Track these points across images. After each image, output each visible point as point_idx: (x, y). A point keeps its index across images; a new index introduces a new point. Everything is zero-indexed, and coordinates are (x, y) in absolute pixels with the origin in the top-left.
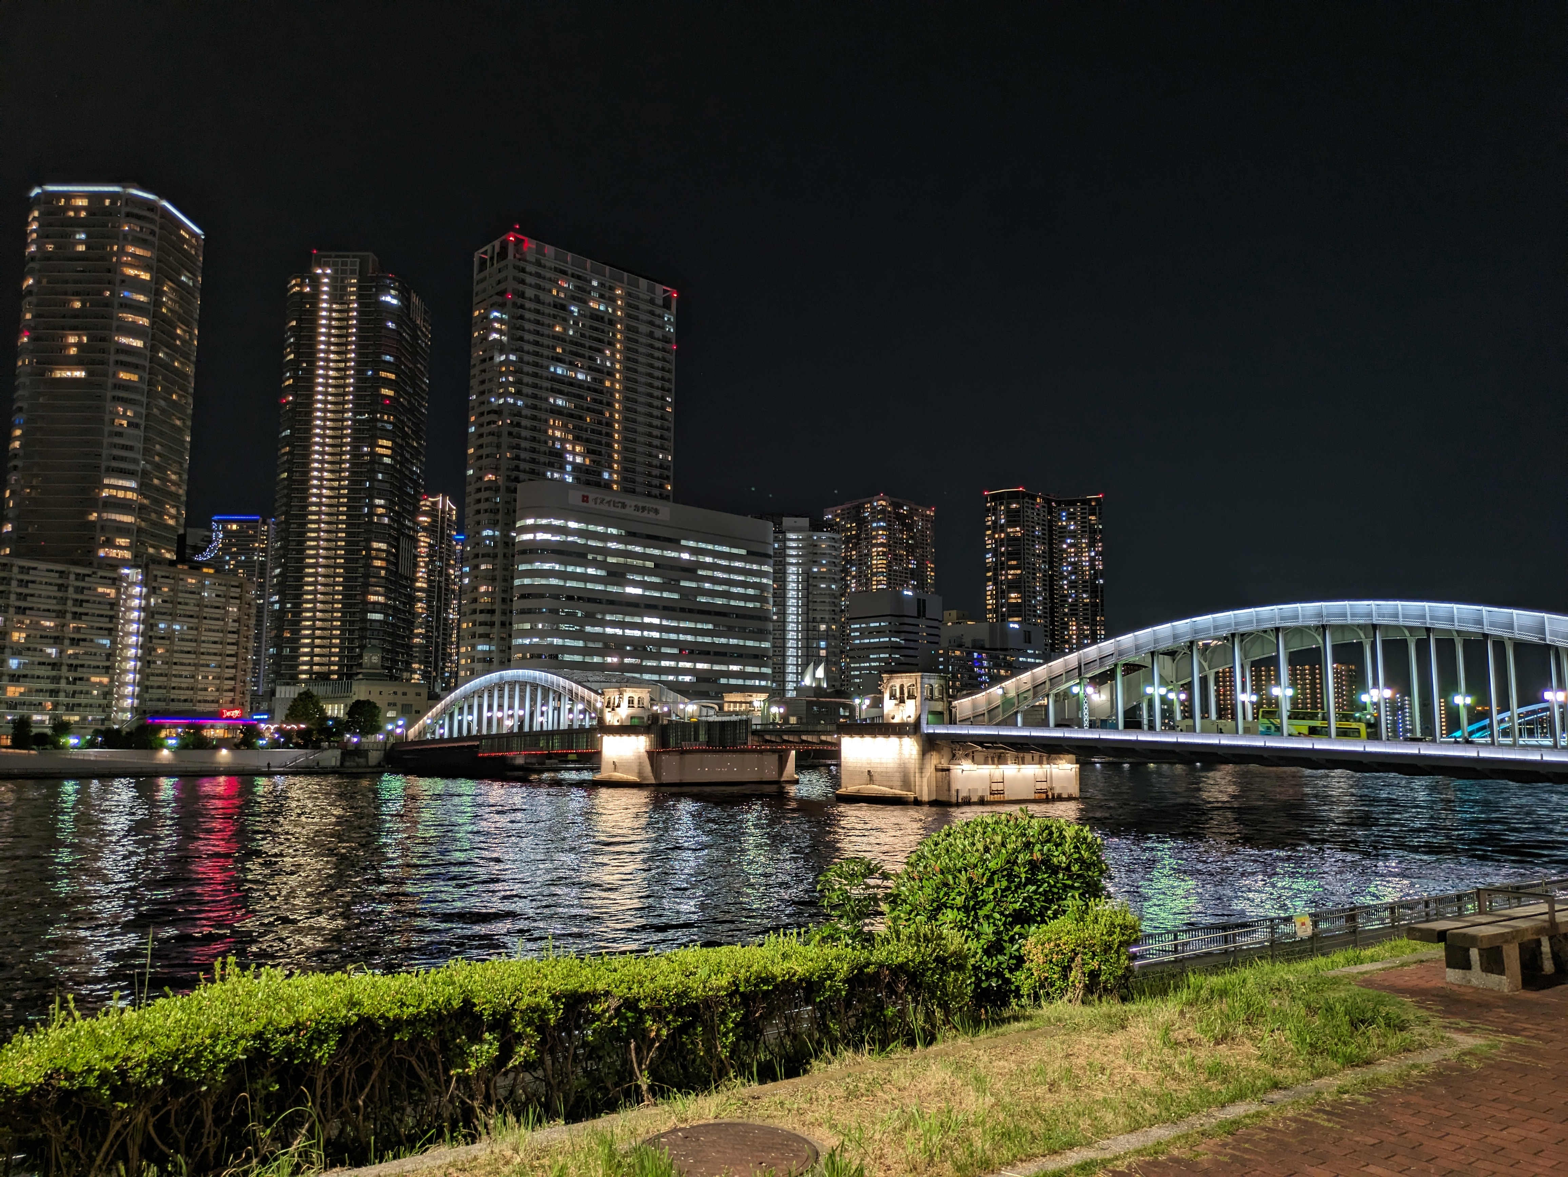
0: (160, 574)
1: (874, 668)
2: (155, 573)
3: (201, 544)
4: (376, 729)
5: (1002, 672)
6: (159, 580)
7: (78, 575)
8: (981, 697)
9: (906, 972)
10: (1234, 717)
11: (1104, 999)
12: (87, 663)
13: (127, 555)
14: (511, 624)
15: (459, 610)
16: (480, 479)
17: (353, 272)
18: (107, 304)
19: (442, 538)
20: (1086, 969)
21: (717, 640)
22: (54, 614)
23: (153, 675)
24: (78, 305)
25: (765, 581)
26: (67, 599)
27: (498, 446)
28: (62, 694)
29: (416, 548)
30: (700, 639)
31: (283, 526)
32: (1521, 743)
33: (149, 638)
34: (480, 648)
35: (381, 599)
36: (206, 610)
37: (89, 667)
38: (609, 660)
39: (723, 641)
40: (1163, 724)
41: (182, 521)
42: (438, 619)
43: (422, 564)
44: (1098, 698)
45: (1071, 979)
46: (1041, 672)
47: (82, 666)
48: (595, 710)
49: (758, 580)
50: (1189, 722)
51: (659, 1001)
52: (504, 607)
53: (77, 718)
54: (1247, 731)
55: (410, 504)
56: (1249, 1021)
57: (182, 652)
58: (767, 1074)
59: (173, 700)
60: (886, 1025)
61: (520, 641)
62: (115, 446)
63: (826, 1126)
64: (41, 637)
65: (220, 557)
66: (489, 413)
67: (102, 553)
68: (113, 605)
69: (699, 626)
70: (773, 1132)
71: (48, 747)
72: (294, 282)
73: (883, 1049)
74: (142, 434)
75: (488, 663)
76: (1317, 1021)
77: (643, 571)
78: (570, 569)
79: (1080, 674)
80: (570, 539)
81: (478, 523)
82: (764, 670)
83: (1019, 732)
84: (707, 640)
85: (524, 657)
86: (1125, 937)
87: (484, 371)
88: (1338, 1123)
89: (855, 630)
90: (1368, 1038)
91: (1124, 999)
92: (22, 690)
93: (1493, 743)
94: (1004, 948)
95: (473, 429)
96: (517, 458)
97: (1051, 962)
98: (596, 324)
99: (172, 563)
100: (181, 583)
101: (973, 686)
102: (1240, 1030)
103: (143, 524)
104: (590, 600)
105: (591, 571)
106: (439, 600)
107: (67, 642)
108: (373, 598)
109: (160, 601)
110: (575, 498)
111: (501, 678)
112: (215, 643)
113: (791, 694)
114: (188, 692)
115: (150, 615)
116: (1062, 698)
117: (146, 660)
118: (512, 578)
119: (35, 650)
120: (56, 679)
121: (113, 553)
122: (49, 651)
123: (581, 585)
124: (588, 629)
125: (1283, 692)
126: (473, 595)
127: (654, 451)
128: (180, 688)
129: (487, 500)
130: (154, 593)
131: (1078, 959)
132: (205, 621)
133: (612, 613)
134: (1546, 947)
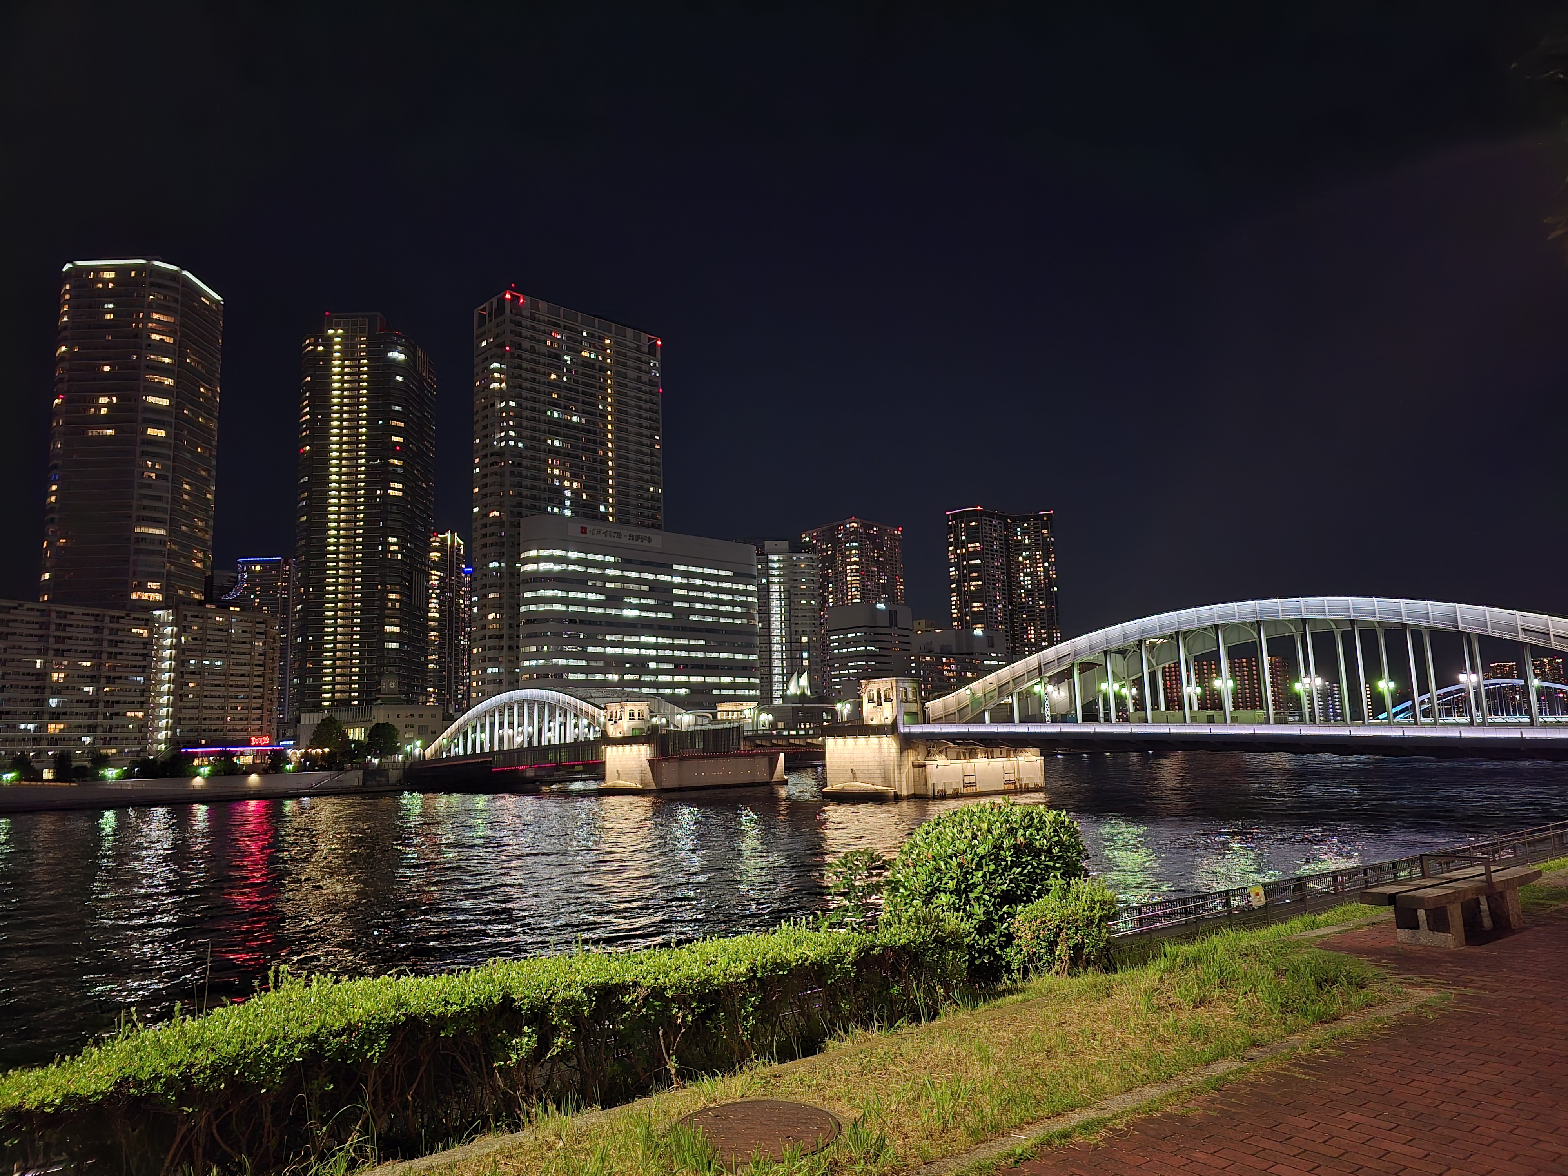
0: (189, 614)
1: (853, 675)
2: (185, 613)
3: (228, 584)
4: (397, 750)
5: (969, 674)
6: (189, 619)
7: (112, 617)
8: (951, 698)
9: (908, 953)
10: (1181, 708)
11: (1089, 969)
12: (122, 699)
13: (158, 597)
14: (518, 647)
15: (469, 636)
16: (487, 515)
17: (362, 331)
18: (135, 366)
19: (451, 570)
20: (1071, 943)
21: (708, 655)
22: (90, 655)
23: (185, 708)
24: (107, 368)
25: (750, 599)
26: (103, 640)
27: (502, 485)
28: (99, 729)
29: (428, 582)
30: (693, 654)
31: (304, 565)
32: (1441, 721)
33: (181, 673)
34: (490, 671)
35: (397, 629)
36: (233, 645)
37: (125, 703)
38: (610, 677)
39: (715, 655)
40: (1117, 717)
41: (209, 563)
42: (450, 647)
43: (434, 596)
44: (1058, 695)
45: (1057, 953)
46: (1005, 673)
47: (118, 702)
48: (599, 725)
49: (744, 599)
50: (1142, 713)
51: (683, 989)
52: (510, 632)
53: (114, 751)
54: (1194, 720)
55: (421, 541)
56: (1222, 985)
57: (212, 685)
58: (785, 1055)
59: (204, 730)
60: (892, 1003)
61: (527, 663)
62: (146, 497)
63: (844, 1101)
64: (79, 676)
65: (245, 596)
66: (491, 455)
67: (134, 596)
68: (147, 643)
69: (692, 642)
70: (797, 1107)
71: (88, 779)
72: (308, 342)
73: (891, 1026)
74: (170, 485)
75: (499, 685)
76: (1285, 982)
77: (640, 594)
78: (572, 595)
79: (1040, 674)
80: (571, 567)
81: (485, 556)
82: (753, 680)
83: (988, 728)
84: (700, 655)
85: (531, 677)
86: (1105, 912)
87: (487, 417)
88: (1314, 1075)
89: (834, 641)
90: (1333, 996)
91: (1107, 970)
92: (62, 726)
93: (1416, 723)
94: (995, 927)
95: (477, 470)
96: (520, 495)
97: (1038, 938)
98: (589, 371)
99: (200, 603)
100: (209, 621)
101: (944, 688)
102: (1216, 993)
103: (173, 567)
104: (590, 623)
105: (591, 596)
106: (451, 629)
107: (103, 680)
108: (389, 629)
109: (190, 638)
110: (574, 530)
111: (511, 698)
112: (243, 675)
113: (778, 702)
114: (218, 722)
115: (181, 653)
116: (1026, 696)
117: (179, 693)
118: (519, 606)
119: (73, 688)
120: (94, 716)
121: (145, 596)
122: (87, 689)
123: (582, 609)
124: (590, 649)
125: (1224, 684)
126: (483, 622)
127: (646, 485)
128: (211, 719)
129: (492, 534)
130: (185, 632)
131: (1063, 934)
132: (233, 656)
133: (612, 634)
134: (1484, 906)
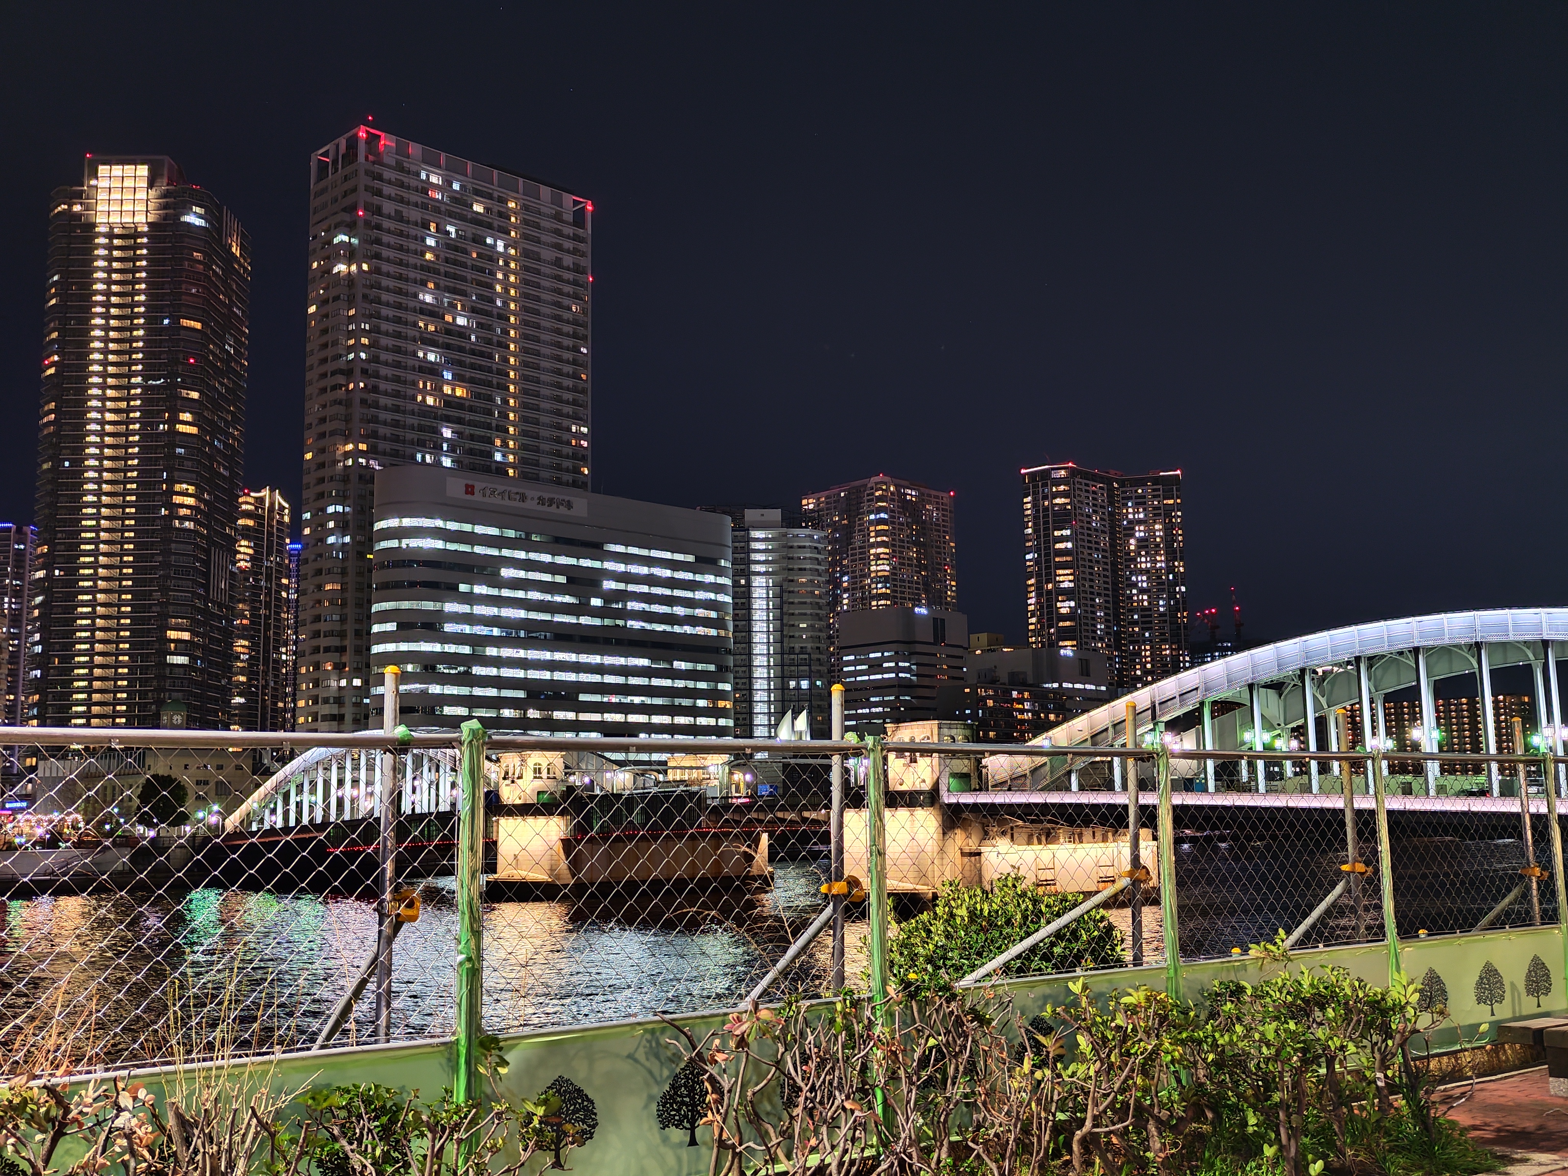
4: (184, 818)
19: (270, 547)
21: (656, 682)
25: (720, 597)
27: (348, 419)
30: (632, 681)
35: (186, 636)
39: (665, 682)
42: (266, 661)
48: (488, 783)
49: (713, 597)
50: (1303, 779)
55: (225, 501)
66: (333, 373)
69: (633, 662)
72: (59, 198)
75: (337, 722)
77: (553, 588)
79: (1153, 718)
80: (451, 545)
82: (723, 721)
83: (1074, 797)
84: (643, 682)
96: (374, 434)
106: (267, 636)
108: (172, 634)
110: (455, 488)
124: (477, 670)
125: (1427, 735)
126: (315, 627)
127: (565, 422)
